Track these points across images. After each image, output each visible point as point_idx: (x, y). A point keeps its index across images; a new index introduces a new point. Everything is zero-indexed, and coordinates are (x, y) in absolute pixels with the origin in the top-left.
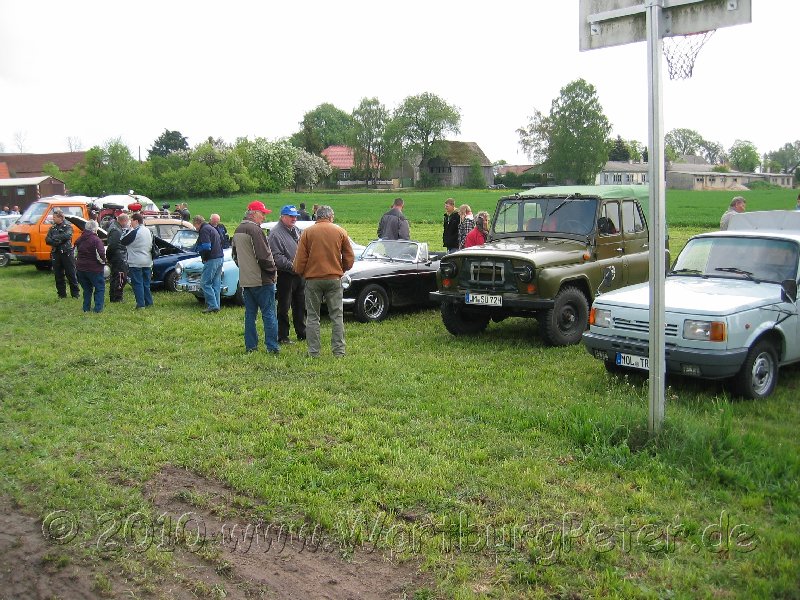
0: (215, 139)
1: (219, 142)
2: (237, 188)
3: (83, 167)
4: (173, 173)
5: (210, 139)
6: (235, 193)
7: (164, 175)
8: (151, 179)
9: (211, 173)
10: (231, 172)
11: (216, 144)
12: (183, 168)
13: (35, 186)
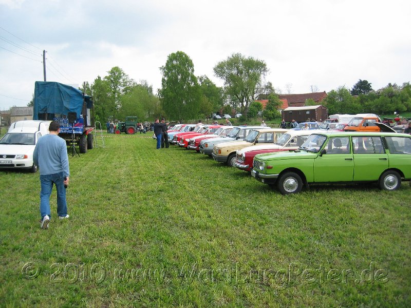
0: (392, 84)
1: (395, 86)
2: (405, 109)
3: (326, 100)
4: (371, 102)
5: (390, 84)
6: (404, 112)
7: (366, 103)
8: (360, 105)
9: (391, 102)
10: (403, 101)
11: (393, 86)
12: (376, 100)
13: (314, 110)
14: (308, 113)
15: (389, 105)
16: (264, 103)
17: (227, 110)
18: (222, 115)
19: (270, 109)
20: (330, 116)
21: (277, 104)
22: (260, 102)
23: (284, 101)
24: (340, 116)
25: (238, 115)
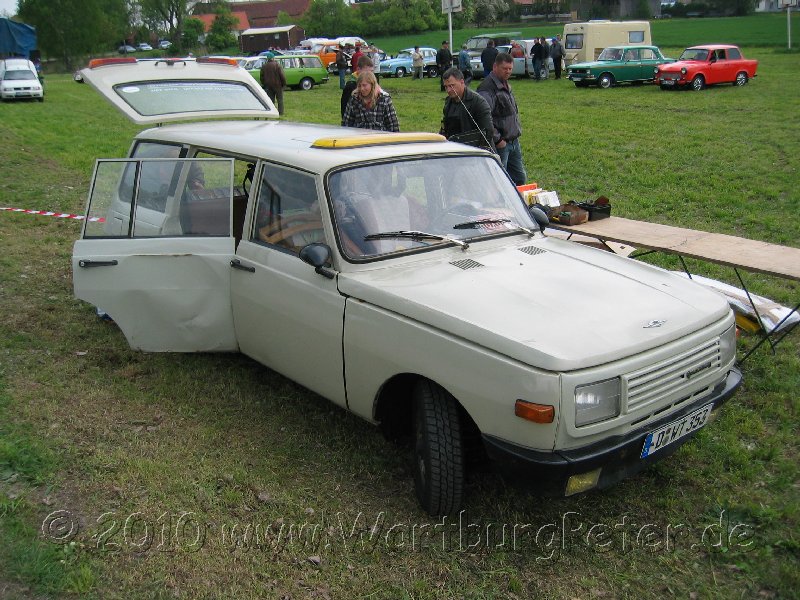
2: (426, 27)
3: (309, 14)
9: (406, 15)
13: (285, 33)
14: (277, 37)
15: (403, 20)
16: (207, 20)
17: (141, 36)
18: (135, 45)
19: (220, 31)
20: (302, 42)
21: (230, 23)
22: (198, 18)
23: (241, 16)
24: (314, 41)
25: (166, 45)
